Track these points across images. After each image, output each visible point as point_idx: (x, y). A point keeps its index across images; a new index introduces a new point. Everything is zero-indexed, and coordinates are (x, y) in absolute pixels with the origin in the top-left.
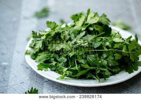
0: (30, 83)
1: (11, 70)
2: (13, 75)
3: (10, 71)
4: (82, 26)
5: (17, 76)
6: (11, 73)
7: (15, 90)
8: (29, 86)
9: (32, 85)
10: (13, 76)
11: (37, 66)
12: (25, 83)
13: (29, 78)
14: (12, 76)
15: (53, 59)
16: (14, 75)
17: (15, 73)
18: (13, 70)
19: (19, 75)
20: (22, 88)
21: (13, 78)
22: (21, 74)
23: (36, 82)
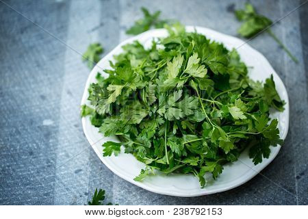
0: (91, 172)
1: (59, 138)
2: (62, 152)
3: (58, 141)
4: (178, 76)
5: (70, 154)
6: (59, 146)
7: (67, 189)
8: (90, 178)
9: (95, 177)
10: (63, 154)
11: (103, 146)
12: (82, 172)
13: (90, 159)
14: (61, 154)
15: (129, 136)
16: (65, 151)
17: (66, 146)
18: (63, 138)
19: (72, 151)
20: (78, 184)
21: (64, 159)
22: (75, 149)
23: (101, 168)
